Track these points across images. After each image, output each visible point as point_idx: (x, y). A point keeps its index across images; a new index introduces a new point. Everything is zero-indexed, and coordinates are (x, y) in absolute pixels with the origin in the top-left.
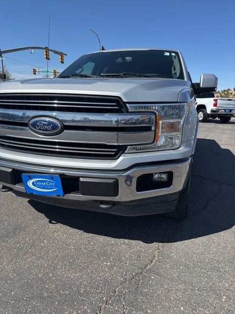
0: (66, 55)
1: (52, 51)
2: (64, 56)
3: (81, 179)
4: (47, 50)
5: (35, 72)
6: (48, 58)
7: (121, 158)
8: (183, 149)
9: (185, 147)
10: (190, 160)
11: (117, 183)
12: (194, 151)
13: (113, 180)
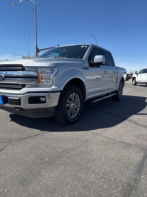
3: (9, 98)
7: (22, 89)
8: (53, 87)
9: (55, 86)
10: (60, 93)
11: (20, 99)
12: (62, 89)
13: (18, 98)
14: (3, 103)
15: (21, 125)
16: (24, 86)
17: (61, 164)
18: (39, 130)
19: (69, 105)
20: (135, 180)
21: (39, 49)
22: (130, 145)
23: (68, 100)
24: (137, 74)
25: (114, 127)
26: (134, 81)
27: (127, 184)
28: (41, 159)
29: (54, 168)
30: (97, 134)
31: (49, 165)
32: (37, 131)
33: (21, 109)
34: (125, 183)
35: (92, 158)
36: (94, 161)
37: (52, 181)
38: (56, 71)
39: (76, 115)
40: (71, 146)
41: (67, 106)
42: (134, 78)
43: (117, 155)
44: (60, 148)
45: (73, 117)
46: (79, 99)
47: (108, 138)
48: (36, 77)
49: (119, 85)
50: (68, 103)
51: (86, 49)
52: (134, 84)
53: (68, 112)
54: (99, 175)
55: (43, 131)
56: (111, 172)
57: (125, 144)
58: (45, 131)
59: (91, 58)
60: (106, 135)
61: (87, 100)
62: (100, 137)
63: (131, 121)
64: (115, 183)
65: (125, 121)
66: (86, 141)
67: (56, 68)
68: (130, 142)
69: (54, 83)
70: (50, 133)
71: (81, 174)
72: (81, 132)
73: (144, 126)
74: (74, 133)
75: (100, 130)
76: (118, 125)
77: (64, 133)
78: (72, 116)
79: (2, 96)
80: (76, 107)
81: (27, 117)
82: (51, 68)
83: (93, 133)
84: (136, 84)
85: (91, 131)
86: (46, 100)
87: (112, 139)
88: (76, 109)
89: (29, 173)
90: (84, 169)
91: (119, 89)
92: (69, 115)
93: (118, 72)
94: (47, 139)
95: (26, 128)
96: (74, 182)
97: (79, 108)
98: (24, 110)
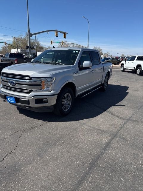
0: (67, 33)
1: (59, 32)
2: (66, 34)
3: (20, 99)
4: (56, 31)
5: (52, 43)
6: (57, 36)
7: (30, 93)
8: (52, 92)
9: (53, 91)
10: (57, 95)
11: (29, 101)
12: (58, 92)
13: (27, 100)
14: (15, 103)
15: (28, 117)
16: (31, 91)
17: (60, 145)
18: (42, 121)
19: (63, 102)
20: (102, 153)
21: (31, 33)
22: (104, 131)
23: (63, 99)
24: (126, 62)
25: (96, 117)
26: (122, 68)
27: (97, 155)
28: (47, 142)
29: (56, 147)
30: (83, 124)
31: (53, 146)
32: (41, 122)
33: (30, 107)
34: (96, 155)
35: (79, 140)
36: (80, 142)
37: (55, 154)
38: (54, 79)
39: (68, 108)
40: (66, 133)
41: (62, 103)
42: (123, 64)
43: (95, 138)
44: (59, 134)
45: (67, 110)
46: (71, 97)
47: (90, 126)
48: (40, 85)
49: (105, 79)
50: (63, 101)
51: (77, 54)
52: (122, 70)
53: (63, 108)
54: (82, 151)
55: (46, 121)
56: (89, 149)
57: (101, 131)
58: (46, 122)
59: (80, 63)
60: (90, 125)
61: (77, 96)
62: (85, 126)
63: (109, 112)
64: (90, 155)
65: (105, 112)
66: (76, 129)
67: (54, 78)
68: (105, 129)
69: (53, 89)
70: (51, 123)
71: (72, 150)
72: (72, 122)
73: (118, 117)
74: (67, 123)
75: (85, 120)
76: (99, 116)
77: (60, 123)
78: (65, 110)
79: (15, 97)
80: (68, 103)
81: (33, 111)
82: (51, 78)
83: (80, 123)
84: (124, 71)
85: (80, 121)
86: (47, 100)
87: (93, 127)
88: (68, 104)
89: (41, 150)
90: (73, 147)
91: (105, 81)
92: (64, 109)
93: (104, 68)
94: (49, 127)
95: (33, 119)
96: (68, 154)
97: (71, 103)
98: (32, 107)
